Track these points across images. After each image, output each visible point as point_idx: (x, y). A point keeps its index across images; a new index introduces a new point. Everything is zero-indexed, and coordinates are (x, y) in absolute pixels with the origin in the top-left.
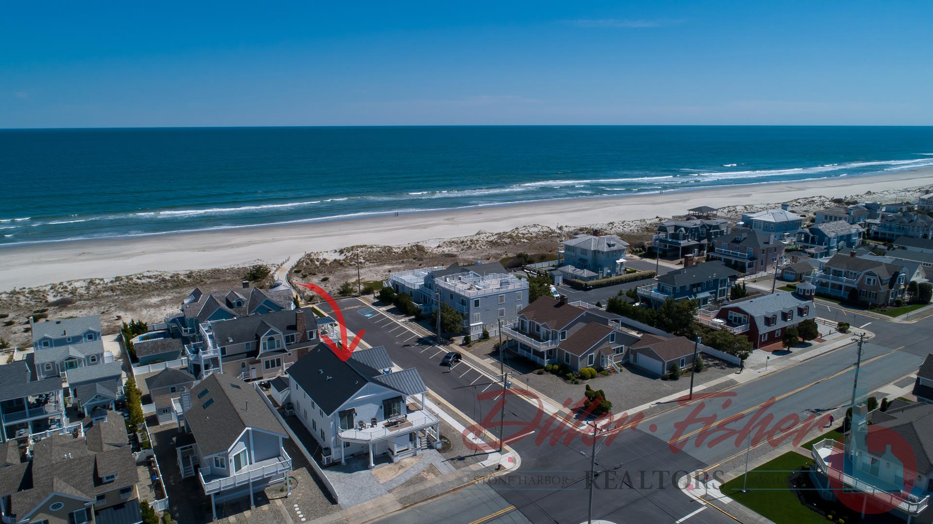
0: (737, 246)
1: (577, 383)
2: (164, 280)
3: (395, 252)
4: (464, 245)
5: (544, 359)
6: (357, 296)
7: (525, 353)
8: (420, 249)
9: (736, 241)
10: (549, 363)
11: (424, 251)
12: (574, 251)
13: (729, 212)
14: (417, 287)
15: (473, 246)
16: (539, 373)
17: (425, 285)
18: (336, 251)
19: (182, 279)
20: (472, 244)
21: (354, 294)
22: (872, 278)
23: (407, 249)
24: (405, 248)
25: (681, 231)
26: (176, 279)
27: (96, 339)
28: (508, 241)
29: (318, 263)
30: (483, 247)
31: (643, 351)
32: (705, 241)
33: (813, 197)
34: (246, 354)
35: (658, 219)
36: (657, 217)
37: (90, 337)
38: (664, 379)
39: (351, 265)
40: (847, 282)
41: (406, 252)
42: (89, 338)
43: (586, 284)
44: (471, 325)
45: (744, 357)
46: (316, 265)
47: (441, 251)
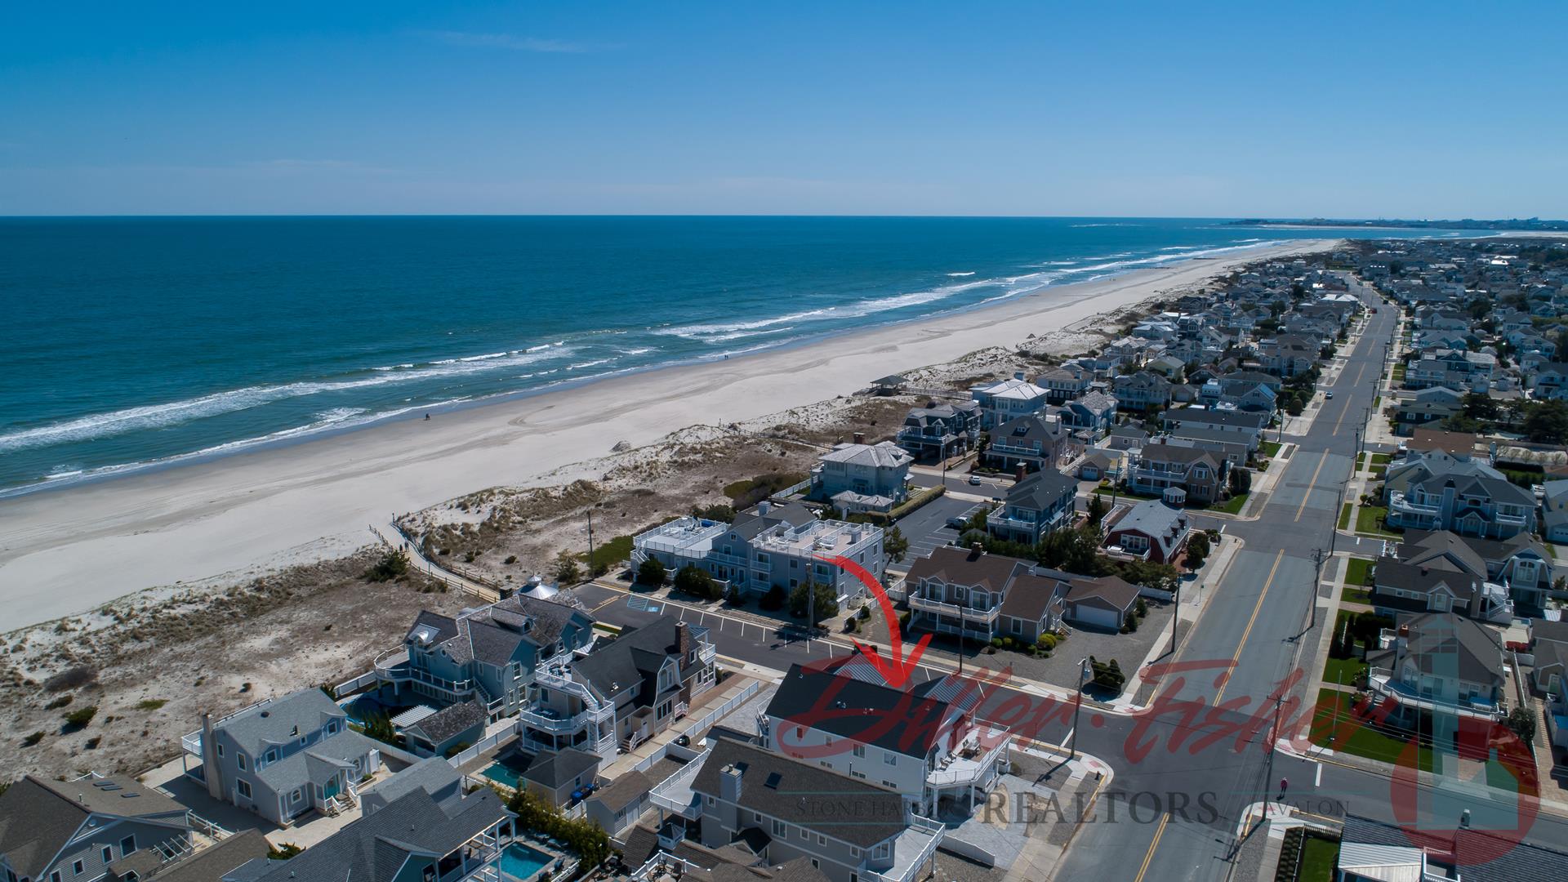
0: (1020, 439)
1: (1046, 656)
2: (220, 603)
3: (555, 497)
4: (641, 472)
5: (988, 632)
6: (589, 581)
7: (950, 629)
8: (585, 486)
9: (1016, 433)
10: (994, 636)
11: (594, 490)
12: (843, 470)
13: (916, 380)
14: (704, 555)
15: (654, 471)
16: (991, 652)
17: (713, 550)
18: (451, 507)
19: (250, 596)
20: (651, 468)
21: (583, 578)
22: (1204, 470)
23: (569, 489)
24: (565, 489)
25: (938, 423)
26: (239, 596)
27: (339, 730)
28: (699, 457)
29: (458, 533)
30: (669, 472)
31: (1084, 602)
32: (963, 435)
33: (989, 349)
34: (632, 704)
35: (843, 401)
36: (839, 397)
37: (332, 729)
38: (1124, 632)
39: (511, 529)
40: (1172, 476)
41: (570, 494)
42: (331, 731)
43: (889, 517)
44: (839, 600)
45: (1173, 589)
46: (459, 537)
47: (616, 486)
